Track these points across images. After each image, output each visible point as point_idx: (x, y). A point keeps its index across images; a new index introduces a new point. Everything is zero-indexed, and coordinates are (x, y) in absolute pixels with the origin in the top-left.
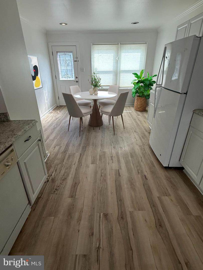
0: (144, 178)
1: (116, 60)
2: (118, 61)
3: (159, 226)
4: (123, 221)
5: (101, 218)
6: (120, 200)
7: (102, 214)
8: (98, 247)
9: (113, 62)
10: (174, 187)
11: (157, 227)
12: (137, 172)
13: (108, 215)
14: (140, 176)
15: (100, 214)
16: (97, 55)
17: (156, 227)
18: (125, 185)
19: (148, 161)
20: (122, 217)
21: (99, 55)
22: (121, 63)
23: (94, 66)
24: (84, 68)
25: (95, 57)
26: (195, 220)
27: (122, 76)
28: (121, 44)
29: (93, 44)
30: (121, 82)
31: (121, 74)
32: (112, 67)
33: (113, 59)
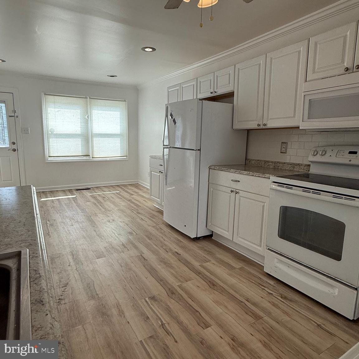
0: (176, 254)
1: (85, 118)
2: (88, 120)
3: (213, 286)
4: (175, 295)
5: (149, 303)
6: (161, 281)
7: (147, 299)
8: (162, 324)
9: (80, 121)
10: (210, 253)
11: (212, 287)
12: (166, 251)
13: (155, 296)
14: (170, 254)
15: (145, 299)
16: (53, 109)
17: (210, 287)
18: (159, 267)
19: (172, 238)
20: (172, 292)
21: (57, 110)
22: (94, 123)
23: (49, 126)
24: (29, 128)
25: (49, 112)
26: (240, 271)
27: (96, 141)
28: (90, 98)
29: (45, 94)
30: (95, 151)
31: (95, 139)
32: (80, 129)
33: (79, 117)
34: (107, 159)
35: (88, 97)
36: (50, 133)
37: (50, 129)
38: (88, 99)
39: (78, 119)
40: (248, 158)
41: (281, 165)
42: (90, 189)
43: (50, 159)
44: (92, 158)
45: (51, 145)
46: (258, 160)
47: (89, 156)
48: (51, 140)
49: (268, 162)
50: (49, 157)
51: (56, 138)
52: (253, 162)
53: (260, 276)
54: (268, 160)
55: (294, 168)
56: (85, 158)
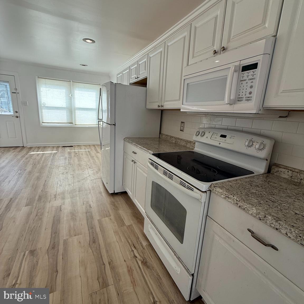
1: (69, 97)
2: (71, 98)
3: (93, 243)
4: (54, 250)
5: (25, 256)
6: (55, 233)
9: (65, 98)
10: (116, 208)
11: (91, 244)
12: (82, 204)
14: (84, 206)
16: (45, 89)
18: (65, 218)
20: (53, 247)
21: (47, 89)
22: (76, 100)
23: (42, 101)
24: (27, 102)
25: (41, 90)
26: (126, 229)
27: (78, 113)
28: (73, 82)
29: (38, 77)
30: (77, 120)
31: (77, 111)
32: (65, 104)
33: (65, 95)
34: (86, 126)
35: (71, 81)
36: (43, 105)
37: (42, 103)
38: (72, 82)
39: (64, 97)
40: (162, 133)
41: (179, 141)
42: (73, 146)
43: (44, 124)
44: (75, 125)
45: (43, 114)
46: (167, 135)
47: (73, 123)
48: (43, 111)
49: (172, 137)
50: (42, 123)
51: (48, 109)
52: (164, 136)
53: (139, 236)
54: (172, 136)
55: (187, 144)
56: (70, 125)
